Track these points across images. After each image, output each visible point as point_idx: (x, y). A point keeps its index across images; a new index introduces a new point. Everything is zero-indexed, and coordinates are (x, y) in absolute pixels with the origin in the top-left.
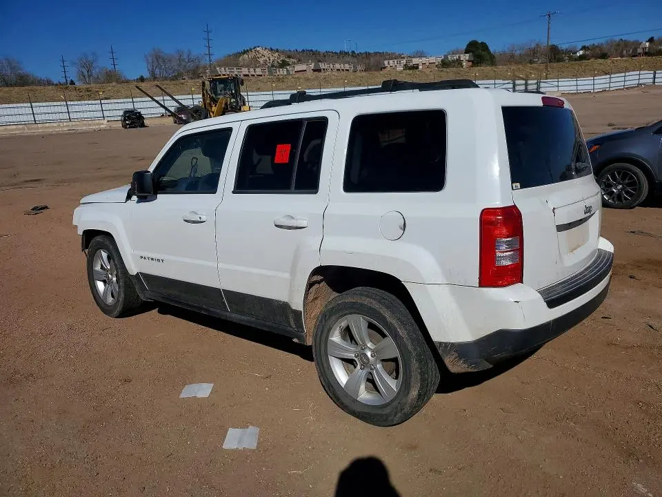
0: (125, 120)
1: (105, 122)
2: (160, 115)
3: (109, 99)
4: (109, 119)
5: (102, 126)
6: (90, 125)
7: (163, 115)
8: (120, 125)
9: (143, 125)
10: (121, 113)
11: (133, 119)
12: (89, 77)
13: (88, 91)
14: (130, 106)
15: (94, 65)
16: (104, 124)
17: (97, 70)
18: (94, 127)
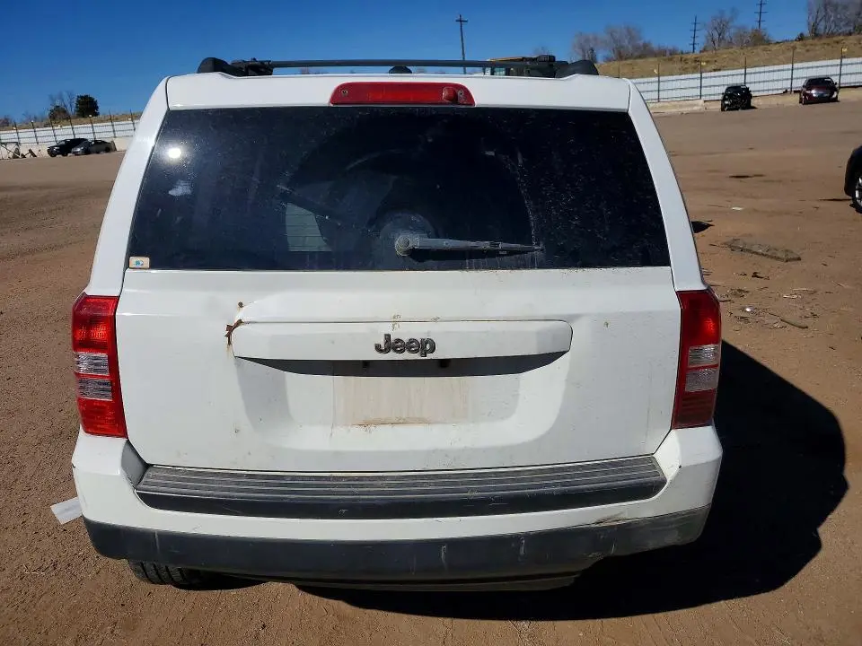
0: (724, 99)
1: (701, 102)
2: (781, 92)
3: (720, 70)
4: (707, 98)
5: (695, 108)
6: (681, 106)
7: (786, 91)
8: (719, 106)
9: (748, 106)
10: (723, 90)
11: (738, 98)
12: (720, 40)
13: (696, 61)
14: (738, 80)
15: (730, 24)
16: (699, 105)
17: (732, 31)
18: (681, 110)
